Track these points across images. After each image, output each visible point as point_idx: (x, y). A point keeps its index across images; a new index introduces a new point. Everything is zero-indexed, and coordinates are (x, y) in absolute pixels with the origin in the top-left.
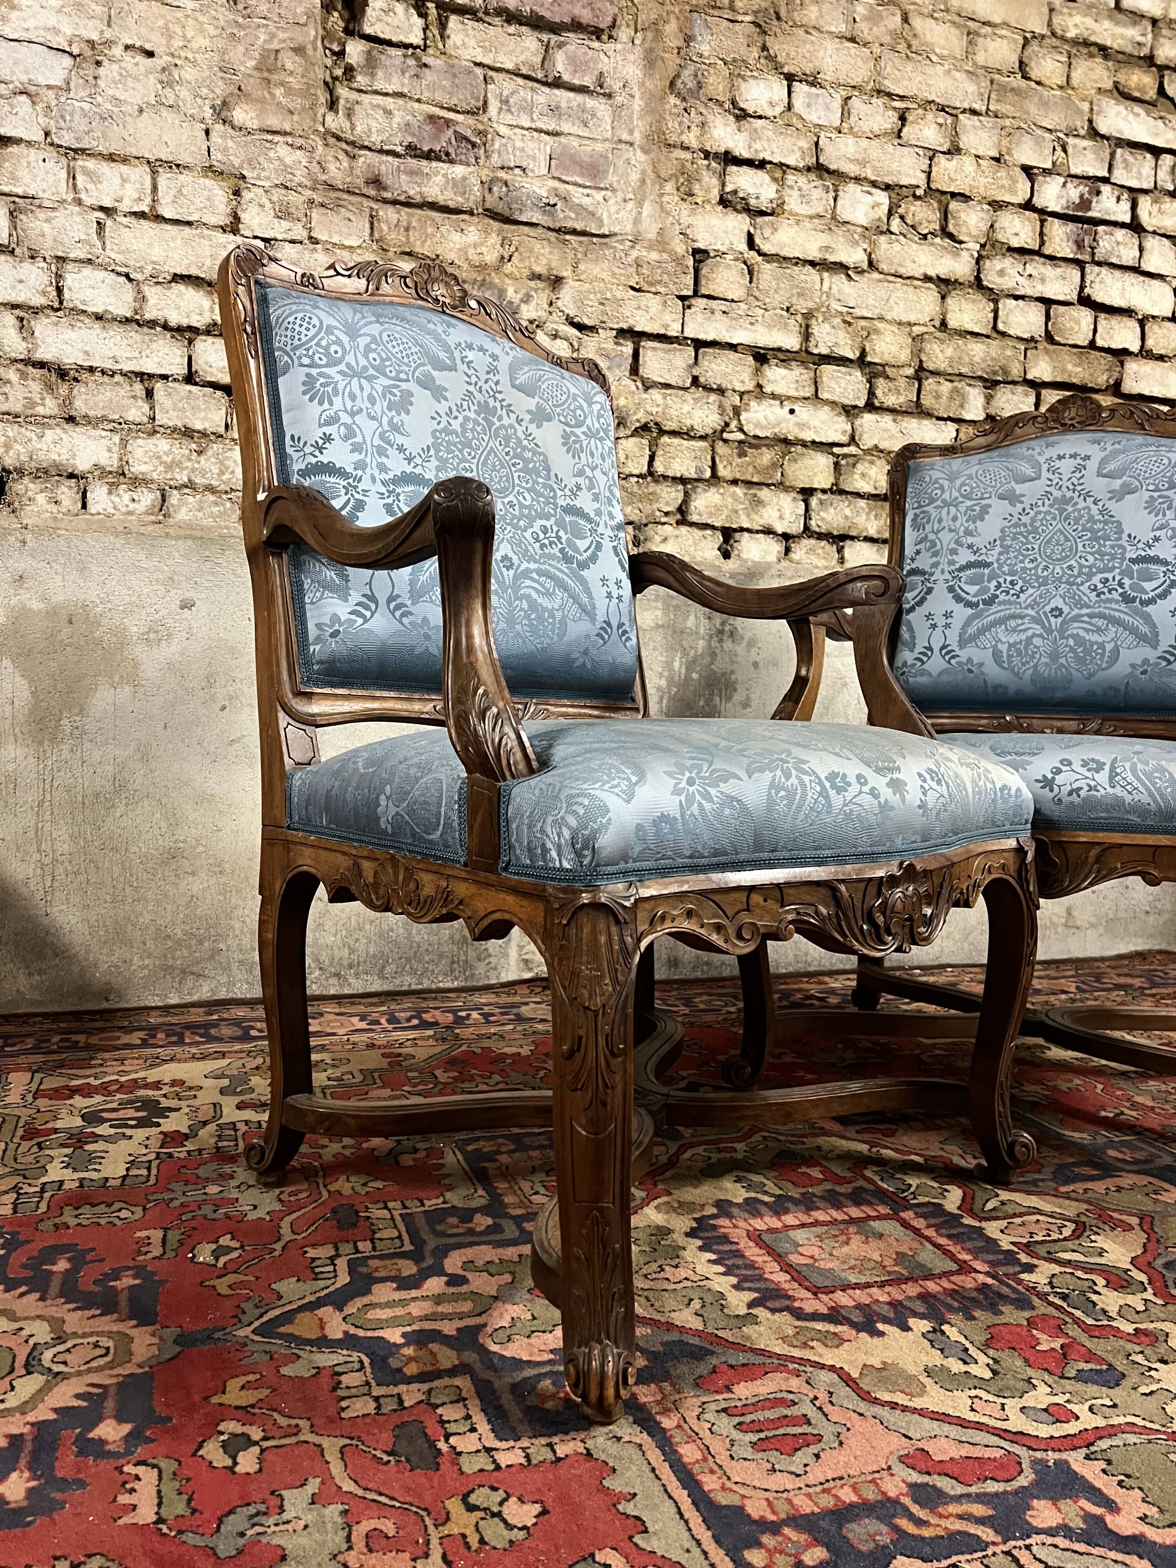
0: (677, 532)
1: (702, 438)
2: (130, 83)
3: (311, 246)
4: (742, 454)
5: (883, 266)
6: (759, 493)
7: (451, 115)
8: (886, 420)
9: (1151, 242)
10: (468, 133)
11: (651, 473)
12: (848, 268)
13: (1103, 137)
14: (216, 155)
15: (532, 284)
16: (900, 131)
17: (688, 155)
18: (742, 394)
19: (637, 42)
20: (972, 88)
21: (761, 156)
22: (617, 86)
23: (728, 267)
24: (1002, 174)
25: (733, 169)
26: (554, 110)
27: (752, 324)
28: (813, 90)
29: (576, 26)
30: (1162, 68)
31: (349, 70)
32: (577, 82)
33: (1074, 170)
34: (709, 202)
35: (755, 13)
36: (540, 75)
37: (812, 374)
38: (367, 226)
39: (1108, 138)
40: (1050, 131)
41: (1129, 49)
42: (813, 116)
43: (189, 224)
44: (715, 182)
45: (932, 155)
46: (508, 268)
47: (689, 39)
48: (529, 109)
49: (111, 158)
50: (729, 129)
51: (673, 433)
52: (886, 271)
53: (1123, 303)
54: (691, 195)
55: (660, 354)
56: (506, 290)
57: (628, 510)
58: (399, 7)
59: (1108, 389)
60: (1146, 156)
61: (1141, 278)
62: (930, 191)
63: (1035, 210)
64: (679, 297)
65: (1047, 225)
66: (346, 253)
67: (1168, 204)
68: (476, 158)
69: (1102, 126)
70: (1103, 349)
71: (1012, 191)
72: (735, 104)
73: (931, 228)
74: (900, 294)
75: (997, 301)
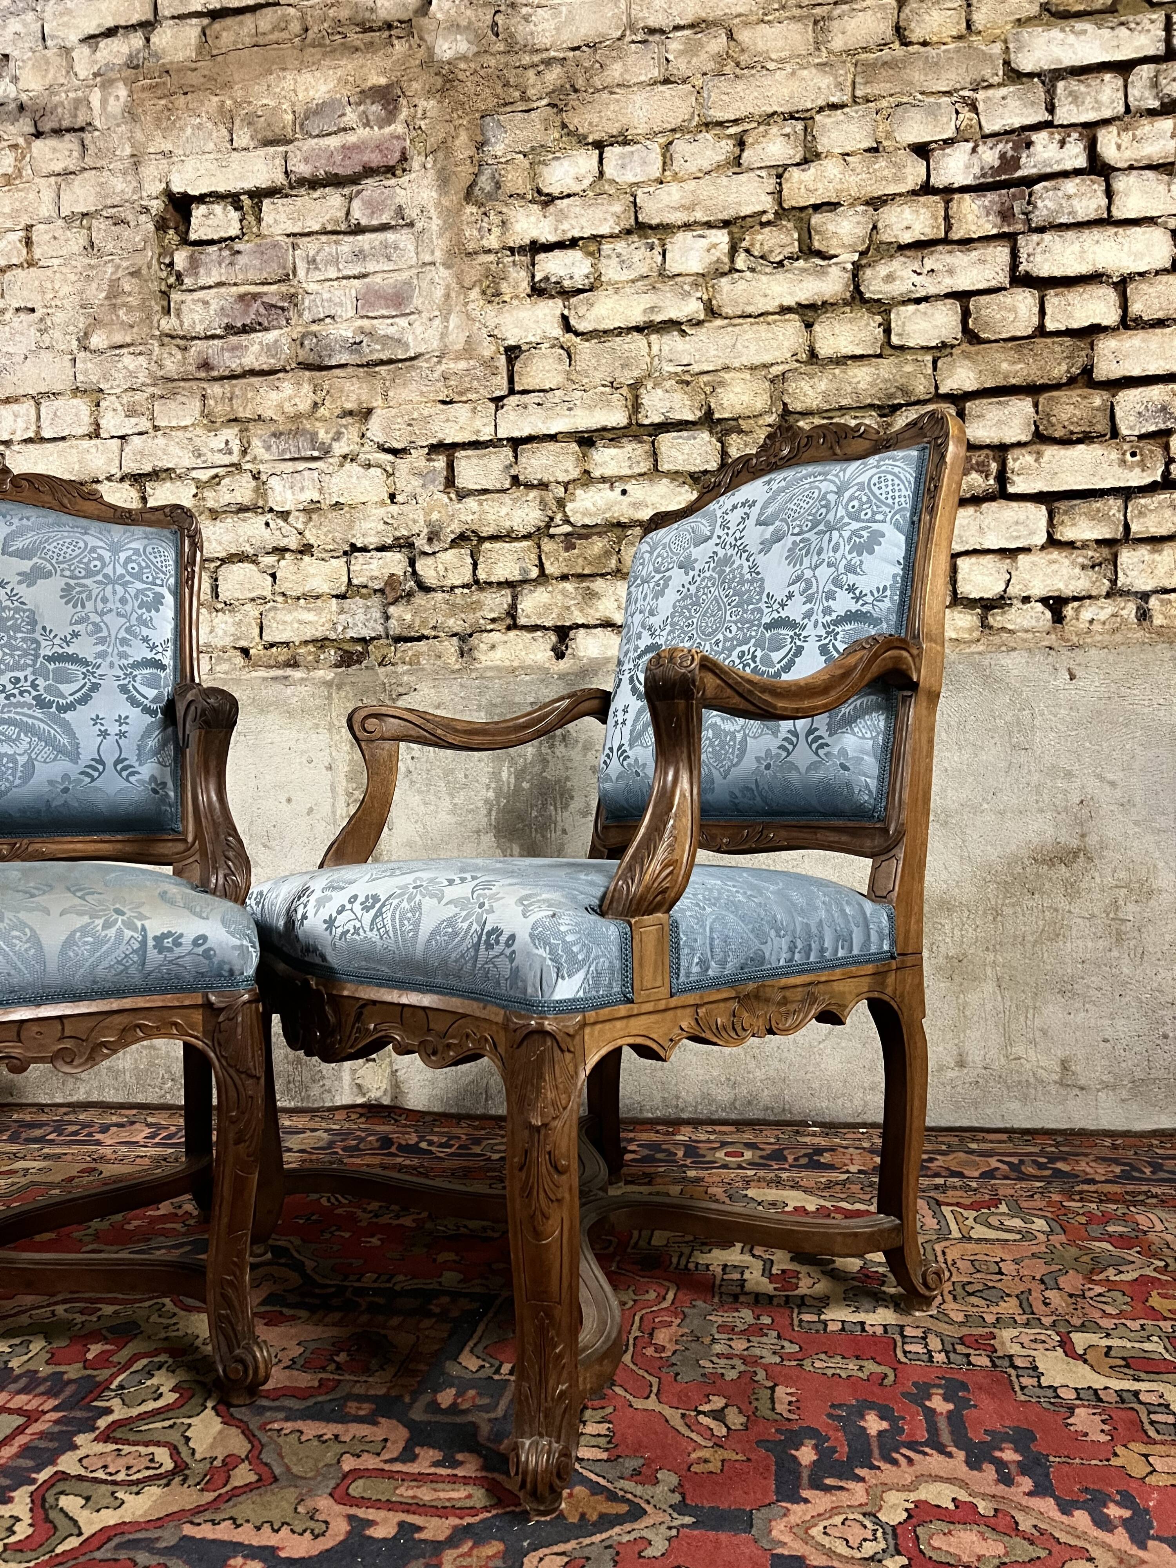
0: (505, 638)
1: (525, 537)
2: (18, 338)
3: (154, 434)
4: (570, 547)
5: (727, 310)
6: (592, 585)
7: (265, 289)
9: (1120, 183)
10: (276, 301)
12: (680, 324)
13: (1031, 75)
14: (80, 378)
15: (344, 421)
16: (740, 157)
17: (491, 258)
18: (566, 485)
19: (429, 166)
20: (825, 81)
21: (569, 236)
22: (414, 214)
23: (544, 356)
24: (882, 163)
25: (541, 257)
26: (359, 255)
27: (570, 409)
28: (628, 148)
29: (369, 172)
31: (179, 276)
32: (375, 222)
33: (988, 129)
34: (517, 297)
35: (550, 94)
36: (343, 227)
37: (647, 447)
38: (199, 404)
39: (1039, 75)
40: (949, 93)
42: (628, 176)
44: (523, 273)
45: (780, 172)
46: (322, 411)
47: (480, 146)
48: (335, 261)
49: (8, 401)
50: (533, 219)
51: (494, 538)
52: (731, 313)
53: (1083, 269)
54: (498, 294)
55: (475, 461)
56: (317, 433)
57: (451, 622)
58: (218, 208)
59: (1072, 381)
60: (1108, 77)
61: (1112, 230)
62: (782, 212)
63: (935, 191)
64: (492, 400)
65: (954, 205)
66: (180, 433)
67: (1146, 127)
68: (287, 320)
69: (1026, 63)
70: (1058, 333)
71: (897, 179)
72: (539, 192)
73: (786, 252)
74: (749, 335)
75: (888, 312)
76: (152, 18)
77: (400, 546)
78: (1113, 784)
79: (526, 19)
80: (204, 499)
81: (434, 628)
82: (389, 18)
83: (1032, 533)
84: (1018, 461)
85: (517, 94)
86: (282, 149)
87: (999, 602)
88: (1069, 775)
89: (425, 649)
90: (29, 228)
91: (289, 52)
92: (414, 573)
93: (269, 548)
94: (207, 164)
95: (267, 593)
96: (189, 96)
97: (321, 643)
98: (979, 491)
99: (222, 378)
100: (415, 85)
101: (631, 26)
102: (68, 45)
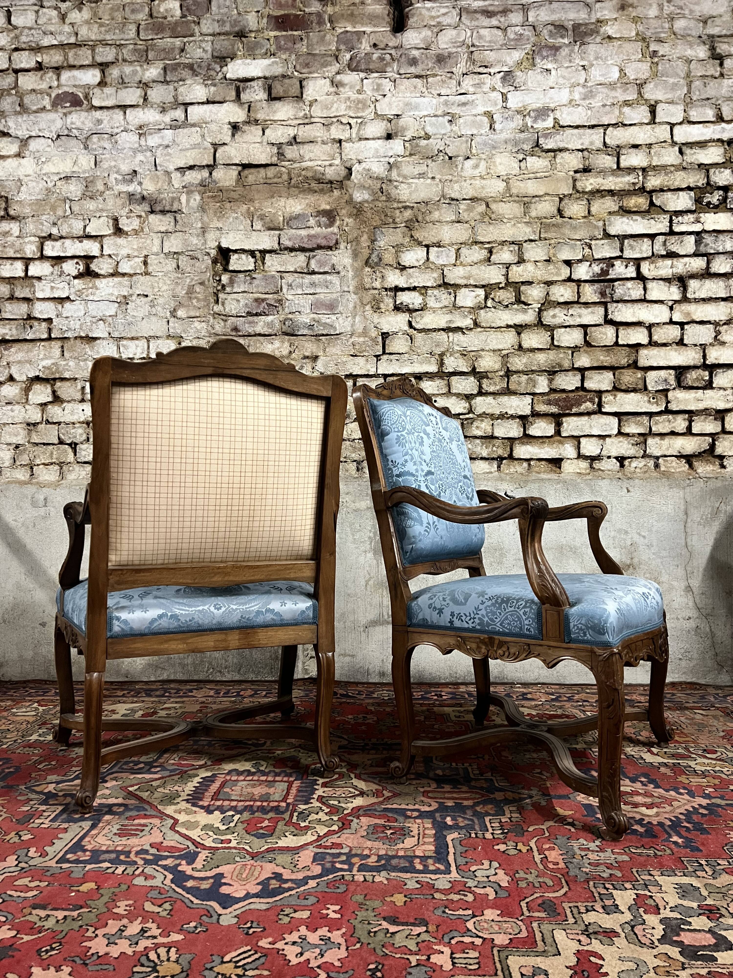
2: (139, 309)
5: (483, 324)
7: (267, 296)
8: (490, 399)
9: (650, 285)
10: (272, 302)
12: (462, 329)
13: (614, 236)
14: (171, 330)
15: (305, 360)
16: (490, 258)
17: (376, 292)
19: (348, 248)
20: (528, 230)
21: (413, 285)
22: (340, 269)
23: (400, 338)
24: (551, 267)
25: (399, 293)
26: (313, 284)
27: (411, 363)
28: (440, 249)
29: (320, 247)
30: (651, 192)
31: (223, 286)
32: (322, 271)
33: (596, 257)
34: (388, 310)
35: (406, 222)
36: (305, 271)
37: (446, 382)
39: (618, 236)
40: (580, 240)
41: (627, 188)
42: (441, 262)
44: (391, 300)
45: (508, 266)
46: (293, 355)
47: (373, 241)
48: (301, 286)
49: (132, 339)
50: (396, 276)
52: (485, 326)
53: (634, 320)
54: (379, 308)
55: (366, 383)
57: (353, 455)
58: (244, 256)
59: (629, 366)
60: (645, 240)
61: (646, 304)
62: (508, 284)
63: (573, 281)
64: (375, 356)
65: (581, 287)
67: (661, 263)
68: (278, 312)
69: (612, 231)
70: (623, 345)
71: (558, 274)
72: (399, 264)
73: (510, 301)
74: (493, 336)
75: (553, 330)
76: (212, 163)
78: (644, 537)
79: (396, 187)
81: (345, 458)
82: (332, 179)
83: (612, 429)
84: (607, 398)
85: (391, 220)
86: (277, 232)
87: (598, 458)
88: (626, 532)
90: (146, 256)
91: (282, 189)
94: (240, 236)
96: (232, 204)
98: (590, 410)
99: (244, 336)
100: (344, 212)
101: (443, 196)
102: (169, 170)
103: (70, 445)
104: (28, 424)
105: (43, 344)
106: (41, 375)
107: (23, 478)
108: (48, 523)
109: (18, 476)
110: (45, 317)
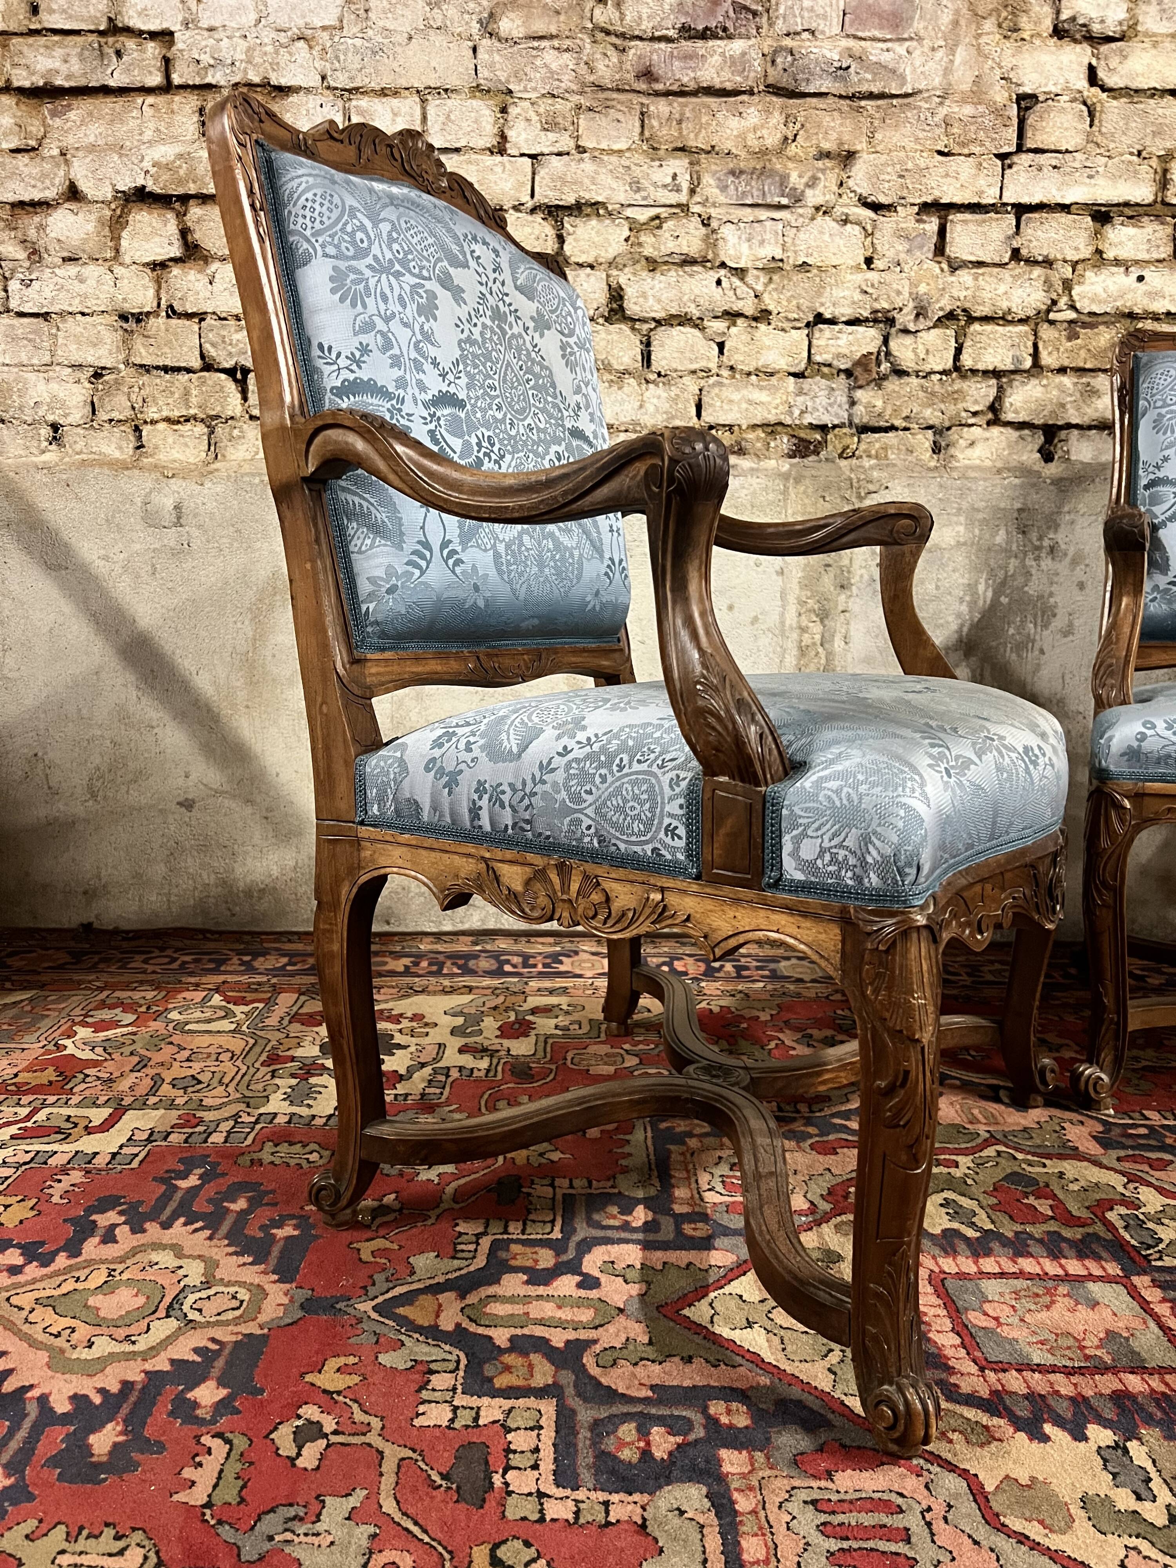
0: (987, 434)
1: (1022, 321)
2: (399, 10)
3: (578, 156)
4: (1073, 336)
6: (1093, 382)
10: (749, 2)
11: (957, 368)
14: (483, 73)
15: (820, 164)
18: (1075, 265)
23: (1062, 110)
27: (1090, 177)
34: (1039, 35)
37: (1169, 230)
38: (638, 124)
43: (457, 150)
46: (792, 149)
49: (383, 93)
51: (986, 319)
54: (1016, 30)
55: (972, 227)
56: (789, 176)
57: (928, 412)
64: (998, 156)
66: (614, 159)
68: (758, 28)
77: (876, 321)
80: (640, 244)
81: (907, 418)
89: (895, 441)
92: (888, 354)
93: (719, 311)
95: (713, 365)
97: (772, 428)
99: (668, 94)
103: (230, 372)
104: (124, 317)
105: (150, 100)
106: (151, 186)
107: (117, 454)
108: (187, 566)
109: (105, 449)
110: (154, 26)
